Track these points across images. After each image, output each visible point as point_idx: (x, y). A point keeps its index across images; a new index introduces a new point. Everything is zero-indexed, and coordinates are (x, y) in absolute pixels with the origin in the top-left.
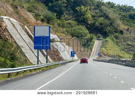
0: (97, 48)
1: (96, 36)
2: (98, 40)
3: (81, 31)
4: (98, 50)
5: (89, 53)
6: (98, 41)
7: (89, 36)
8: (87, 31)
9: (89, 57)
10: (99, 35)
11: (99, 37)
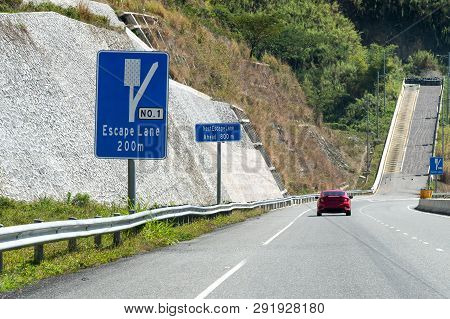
0: (413, 128)
1: (404, 62)
2: (416, 82)
3: (313, 32)
4: (422, 142)
5: (367, 162)
6: (417, 91)
7: (359, 57)
8: (348, 32)
9: (365, 187)
10: (422, 54)
11: (422, 66)
